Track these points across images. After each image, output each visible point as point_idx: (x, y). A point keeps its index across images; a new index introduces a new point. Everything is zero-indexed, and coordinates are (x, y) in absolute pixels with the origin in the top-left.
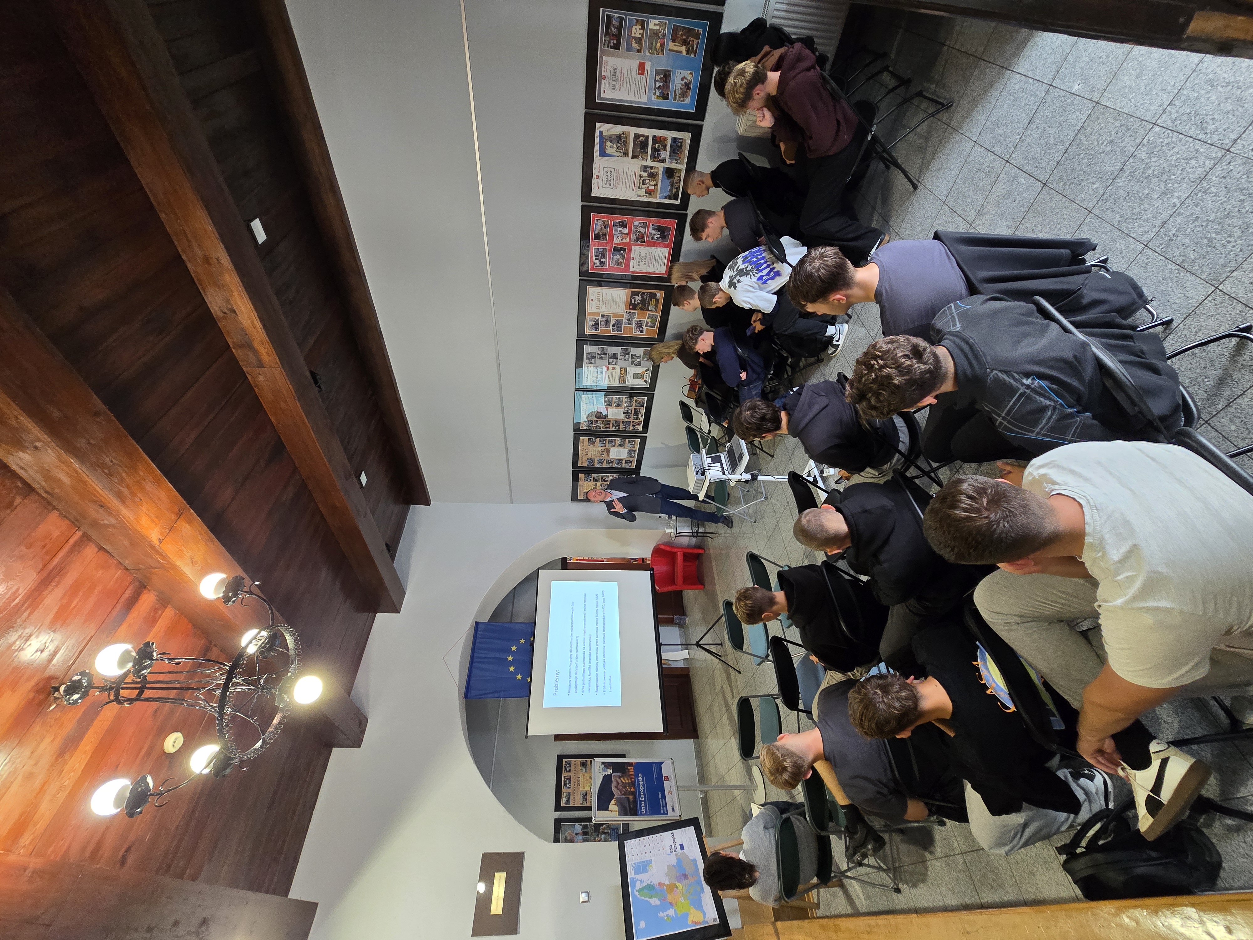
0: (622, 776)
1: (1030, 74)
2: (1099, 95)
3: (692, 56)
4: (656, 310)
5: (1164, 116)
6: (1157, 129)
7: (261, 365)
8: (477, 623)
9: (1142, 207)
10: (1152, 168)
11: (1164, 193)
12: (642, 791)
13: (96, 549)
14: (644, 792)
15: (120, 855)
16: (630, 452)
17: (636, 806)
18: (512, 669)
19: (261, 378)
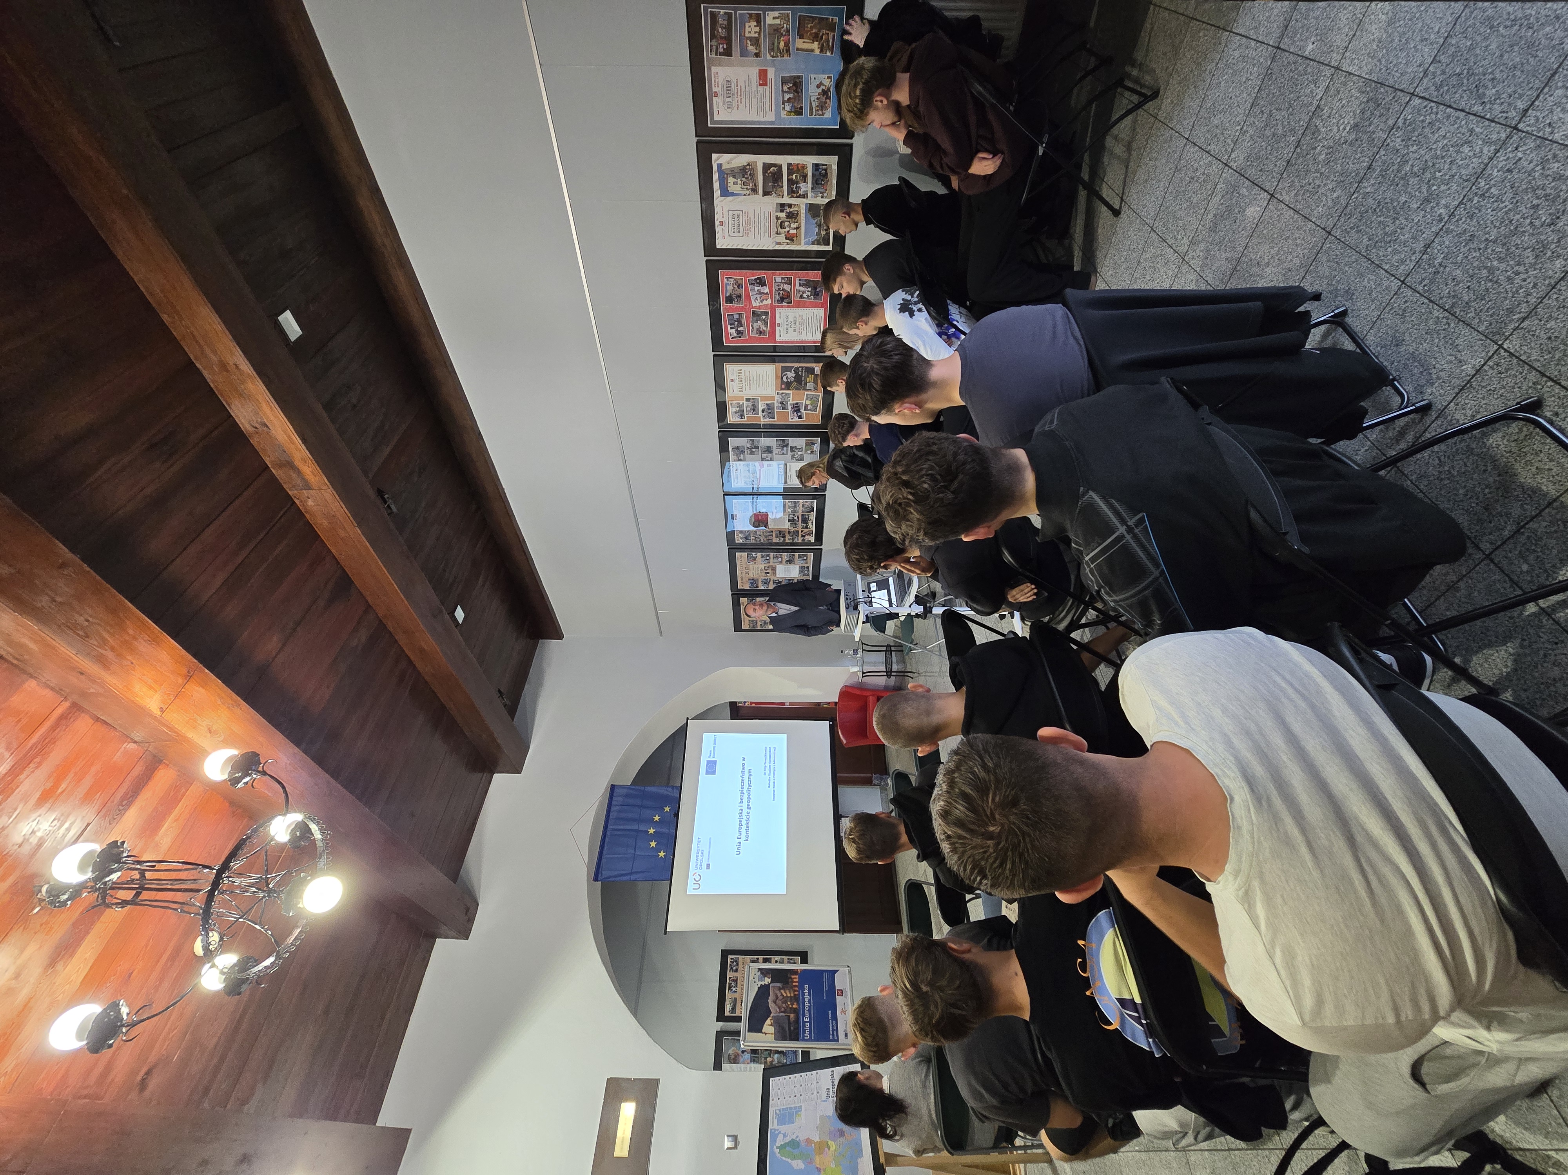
0: (783, 988)
1: (1252, 34)
2: (1339, 57)
3: (828, 54)
4: (816, 389)
5: (1425, 81)
6: (1416, 101)
7: (308, 486)
8: (613, 787)
9: (1397, 222)
10: (1410, 163)
11: (1427, 200)
12: (807, 1008)
13: (91, 721)
14: (809, 1010)
15: (139, 1078)
16: (802, 569)
17: (797, 1029)
18: (653, 844)
19: (310, 503)
